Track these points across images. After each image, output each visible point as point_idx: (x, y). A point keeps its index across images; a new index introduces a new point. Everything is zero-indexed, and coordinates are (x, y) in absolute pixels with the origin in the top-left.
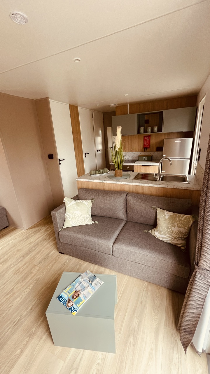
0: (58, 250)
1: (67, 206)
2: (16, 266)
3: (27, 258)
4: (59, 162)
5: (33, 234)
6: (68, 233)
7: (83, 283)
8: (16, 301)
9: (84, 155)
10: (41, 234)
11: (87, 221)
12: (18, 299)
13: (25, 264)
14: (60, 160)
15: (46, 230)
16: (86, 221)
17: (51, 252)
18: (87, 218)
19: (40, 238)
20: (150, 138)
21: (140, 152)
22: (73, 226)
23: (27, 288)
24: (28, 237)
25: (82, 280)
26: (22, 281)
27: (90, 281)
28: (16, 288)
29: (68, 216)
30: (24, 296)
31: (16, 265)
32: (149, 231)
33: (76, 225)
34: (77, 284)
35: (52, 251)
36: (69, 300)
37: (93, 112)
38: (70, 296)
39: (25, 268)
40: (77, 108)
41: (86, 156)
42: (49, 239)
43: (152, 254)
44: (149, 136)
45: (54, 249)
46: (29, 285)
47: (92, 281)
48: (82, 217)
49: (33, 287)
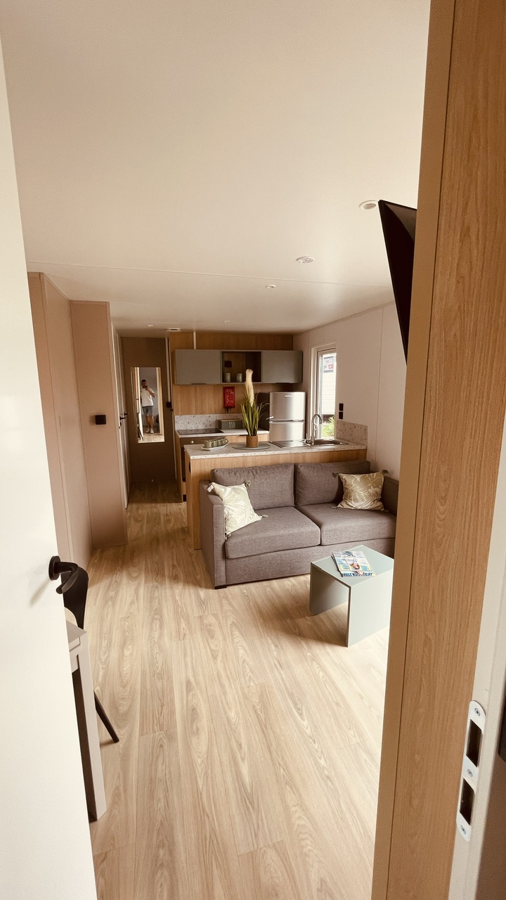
11: (253, 517)
20: (233, 391)
21: (218, 415)
22: (241, 527)
32: (338, 507)
44: (233, 388)
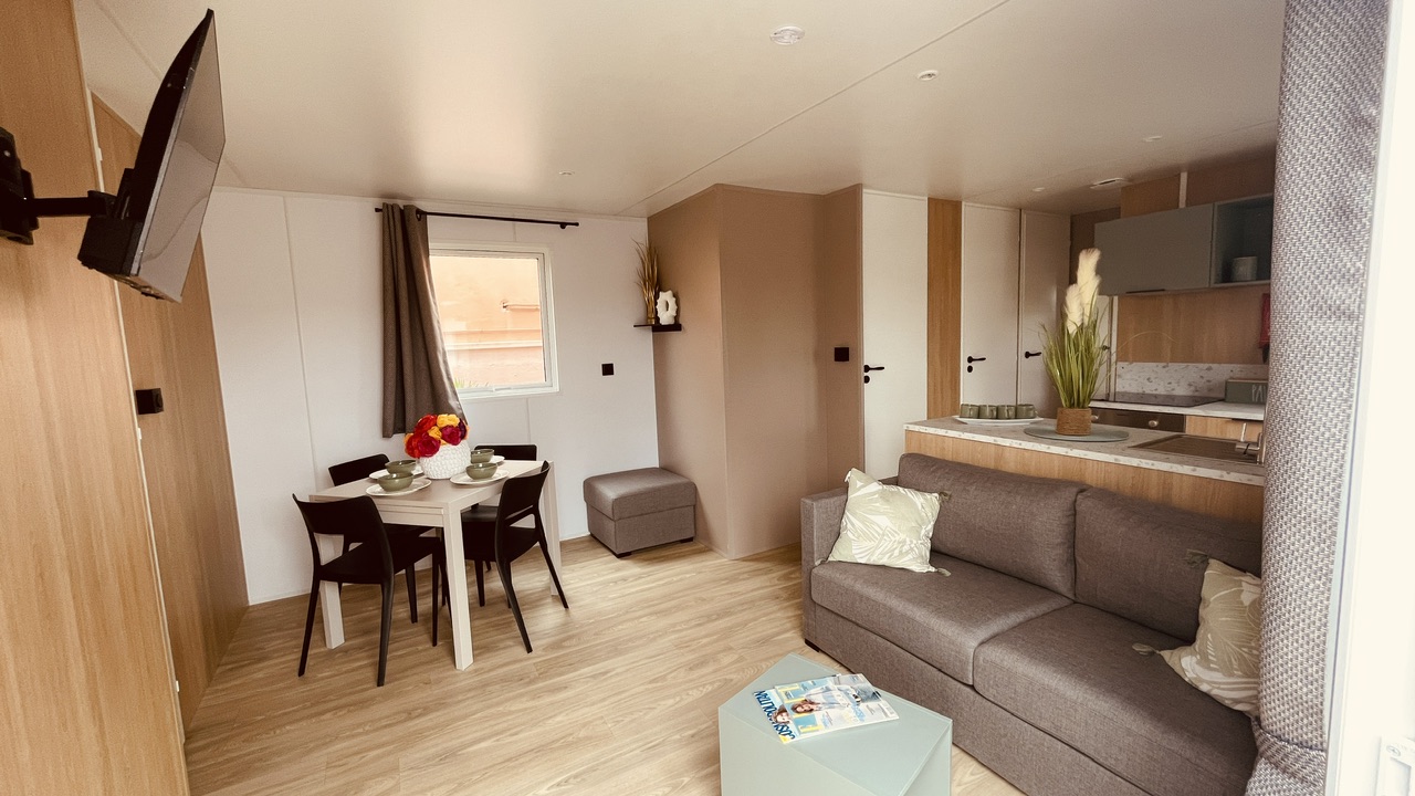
0: (803, 636)
1: (853, 495)
2: (684, 633)
3: (717, 623)
4: (866, 374)
5: (746, 576)
6: (838, 575)
7: (836, 693)
8: (663, 703)
9: (964, 364)
10: (766, 582)
11: (910, 556)
12: (671, 702)
13: (706, 636)
14: (867, 369)
15: (786, 577)
16: (906, 558)
17: (779, 634)
18: (912, 549)
19: (761, 591)
22: (859, 561)
23: (697, 687)
24: (732, 580)
25: (836, 687)
26: (691, 669)
27: (856, 697)
28: (674, 678)
29: (849, 526)
30: (684, 703)
31: (686, 629)
32: (1162, 653)
33: (869, 559)
34: (818, 689)
35: (787, 631)
36: (783, 710)
37: (1024, 216)
38: (788, 703)
39: (705, 645)
40: (955, 206)
41: (970, 369)
42: (787, 599)
43: (1135, 720)
45: (794, 628)
46: (704, 686)
47: (863, 700)
48: (893, 539)
49: (711, 692)
